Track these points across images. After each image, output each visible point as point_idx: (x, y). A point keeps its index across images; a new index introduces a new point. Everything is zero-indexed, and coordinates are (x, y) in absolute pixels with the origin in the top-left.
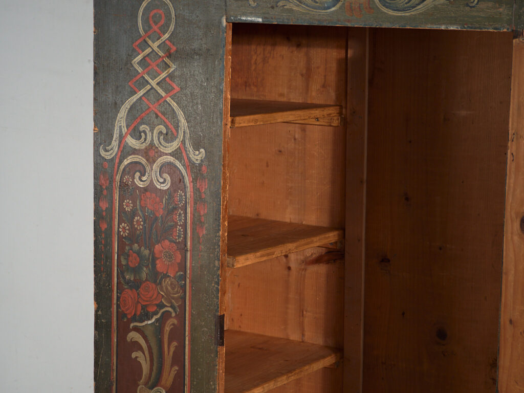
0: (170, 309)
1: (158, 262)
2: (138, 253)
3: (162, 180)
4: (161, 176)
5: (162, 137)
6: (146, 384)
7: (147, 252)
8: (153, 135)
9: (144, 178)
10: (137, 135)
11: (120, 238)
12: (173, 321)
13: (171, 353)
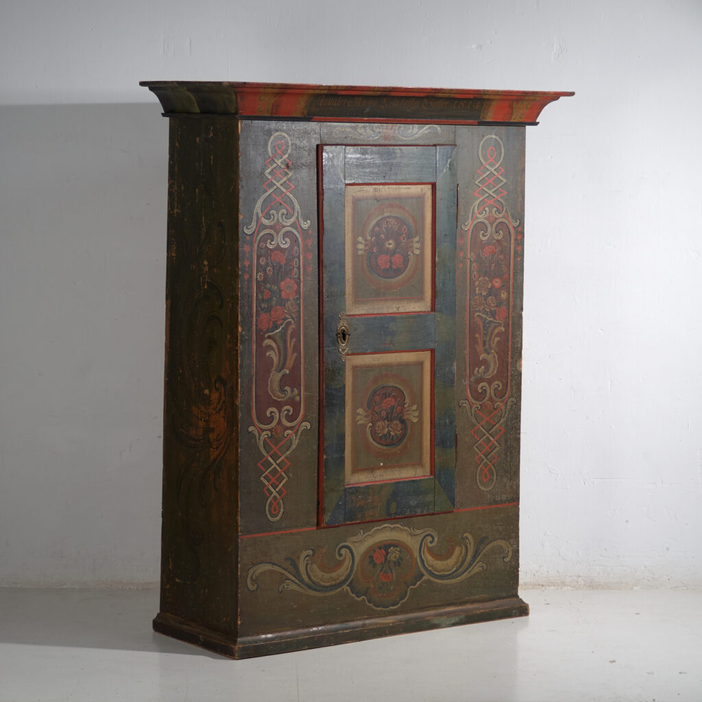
0: (291, 320)
1: (283, 292)
2: (270, 289)
3: (284, 242)
4: (284, 239)
5: (284, 217)
6: (276, 370)
7: (276, 288)
8: (278, 216)
9: (273, 243)
10: (268, 217)
11: (258, 282)
12: (293, 326)
13: (292, 346)
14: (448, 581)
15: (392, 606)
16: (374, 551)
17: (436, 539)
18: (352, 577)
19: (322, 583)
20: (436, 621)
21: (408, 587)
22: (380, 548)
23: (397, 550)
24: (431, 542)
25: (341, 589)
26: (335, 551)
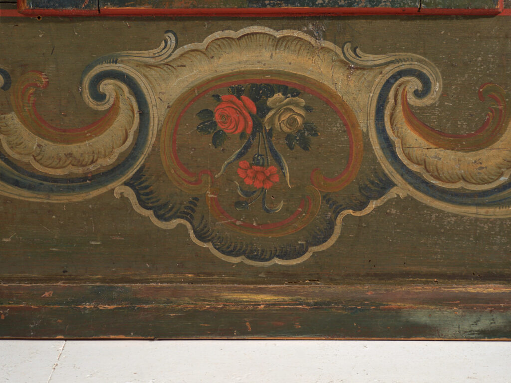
14: (482, 211)
15: (280, 257)
16: (217, 97)
17: (437, 87)
18: (141, 161)
19: (37, 167)
20: (421, 316)
21: (337, 213)
22: (238, 92)
23: (297, 105)
24: (417, 94)
25: (102, 190)
26: (81, 83)
